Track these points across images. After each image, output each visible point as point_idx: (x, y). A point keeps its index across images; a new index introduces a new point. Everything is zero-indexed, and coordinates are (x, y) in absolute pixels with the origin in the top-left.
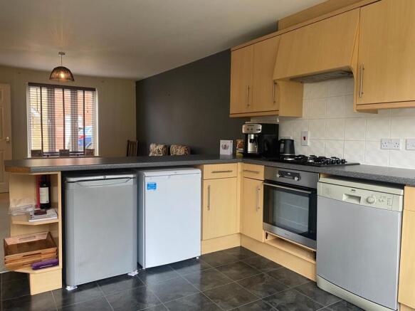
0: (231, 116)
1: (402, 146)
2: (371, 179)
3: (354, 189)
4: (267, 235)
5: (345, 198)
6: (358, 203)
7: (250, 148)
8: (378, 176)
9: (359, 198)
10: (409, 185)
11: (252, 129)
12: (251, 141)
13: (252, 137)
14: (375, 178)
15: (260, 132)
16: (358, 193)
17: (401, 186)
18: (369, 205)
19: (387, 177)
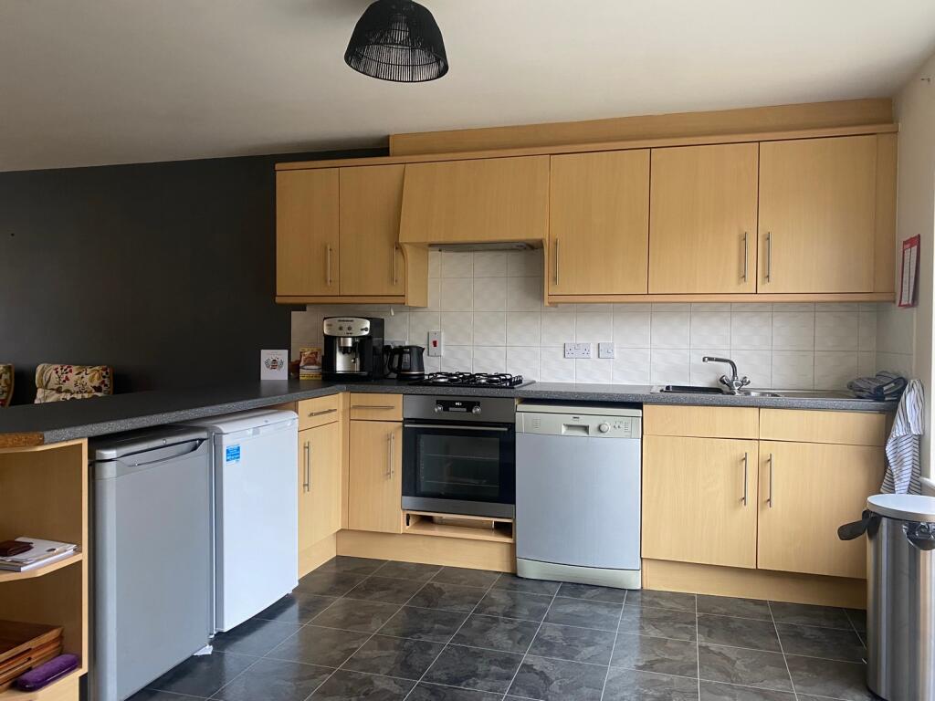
0: (278, 300)
1: (593, 352)
2: (599, 399)
3: (576, 416)
4: (408, 517)
5: (564, 430)
6: (586, 435)
7: (341, 364)
8: (609, 394)
9: (586, 429)
10: (646, 403)
11: (349, 328)
12: (345, 350)
13: (349, 343)
14: (605, 398)
15: (366, 333)
16: (583, 421)
17: (638, 406)
18: (602, 435)
19: (623, 395)
